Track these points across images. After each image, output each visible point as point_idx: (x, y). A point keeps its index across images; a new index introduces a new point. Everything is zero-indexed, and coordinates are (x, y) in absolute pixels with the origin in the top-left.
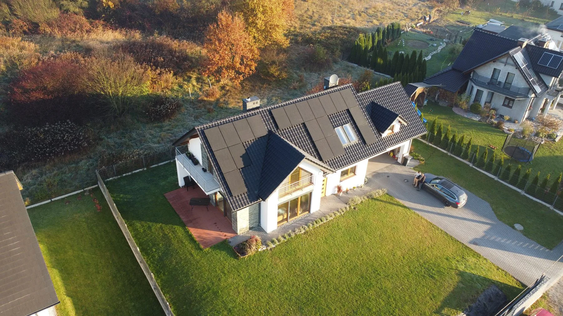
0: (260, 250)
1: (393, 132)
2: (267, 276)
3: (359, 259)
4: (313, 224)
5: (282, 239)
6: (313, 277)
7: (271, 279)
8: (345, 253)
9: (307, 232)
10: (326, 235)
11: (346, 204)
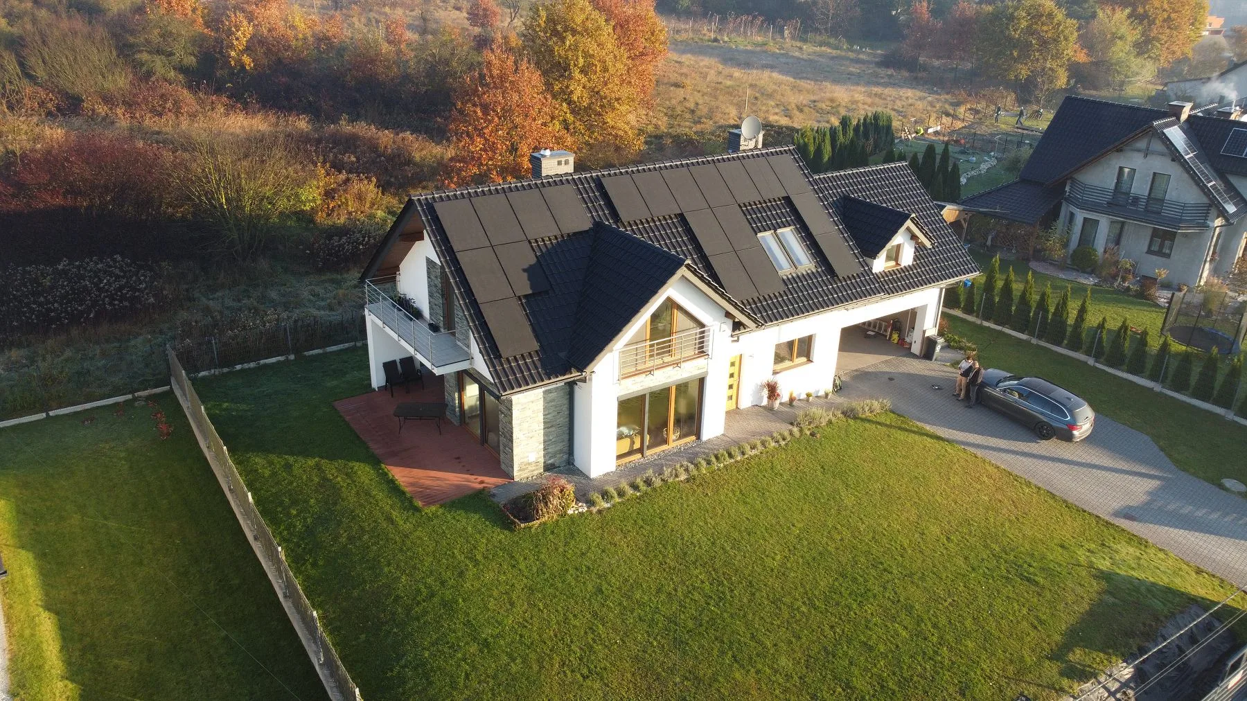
0: (570, 512)
1: (898, 264)
2: (589, 568)
3: (832, 538)
4: (709, 463)
5: (630, 491)
6: (713, 573)
7: (600, 577)
8: (793, 525)
9: (694, 479)
10: (743, 487)
11: (792, 424)
